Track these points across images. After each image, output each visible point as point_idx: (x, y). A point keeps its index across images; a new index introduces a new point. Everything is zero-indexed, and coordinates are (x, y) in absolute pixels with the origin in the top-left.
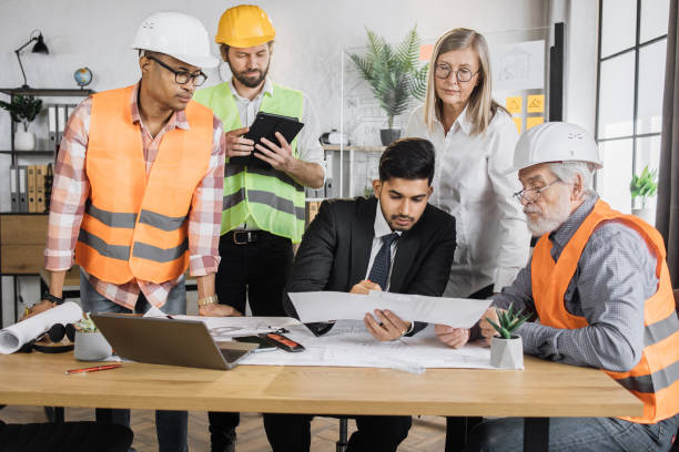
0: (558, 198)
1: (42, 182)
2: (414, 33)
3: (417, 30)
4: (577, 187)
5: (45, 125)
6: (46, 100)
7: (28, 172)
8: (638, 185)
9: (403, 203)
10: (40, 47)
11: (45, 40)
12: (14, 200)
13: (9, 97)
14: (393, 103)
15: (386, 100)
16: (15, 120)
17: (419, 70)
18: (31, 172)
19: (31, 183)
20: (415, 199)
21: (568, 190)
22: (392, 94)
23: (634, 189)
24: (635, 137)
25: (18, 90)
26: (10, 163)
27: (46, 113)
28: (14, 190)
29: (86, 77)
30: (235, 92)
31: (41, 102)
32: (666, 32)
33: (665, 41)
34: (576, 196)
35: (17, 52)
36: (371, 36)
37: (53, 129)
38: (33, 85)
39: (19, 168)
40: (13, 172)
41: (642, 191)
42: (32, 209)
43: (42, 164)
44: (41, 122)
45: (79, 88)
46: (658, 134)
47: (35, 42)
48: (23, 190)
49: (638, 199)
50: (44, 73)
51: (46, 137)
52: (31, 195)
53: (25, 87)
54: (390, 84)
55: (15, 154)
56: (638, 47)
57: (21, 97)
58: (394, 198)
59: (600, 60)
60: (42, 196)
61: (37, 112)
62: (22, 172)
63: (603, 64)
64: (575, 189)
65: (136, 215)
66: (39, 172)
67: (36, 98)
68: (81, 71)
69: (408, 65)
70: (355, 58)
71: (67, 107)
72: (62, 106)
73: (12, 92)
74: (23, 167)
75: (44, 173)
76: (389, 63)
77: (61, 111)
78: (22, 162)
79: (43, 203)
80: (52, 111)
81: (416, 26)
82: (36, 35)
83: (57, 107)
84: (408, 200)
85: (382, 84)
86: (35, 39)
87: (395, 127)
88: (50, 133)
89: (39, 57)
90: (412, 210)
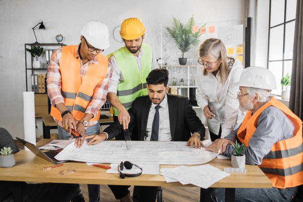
1: (43, 81)
2: (192, 18)
3: (194, 17)
5: (44, 58)
6: (45, 47)
7: (38, 77)
8: (284, 81)
10: (42, 27)
11: (44, 24)
12: (33, 88)
13: (30, 47)
14: (184, 47)
15: (181, 46)
16: (33, 56)
17: (194, 33)
18: (39, 77)
19: (40, 81)
20: (159, 92)
22: (183, 43)
23: (282, 82)
24: (283, 60)
25: (34, 44)
26: (31, 73)
27: (45, 53)
28: (33, 84)
29: (60, 38)
31: (43, 49)
32: (295, 18)
33: (294, 22)
35: (33, 29)
36: (175, 20)
37: (48, 59)
38: (39, 42)
39: (35, 75)
40: (33, 77)
41: (285, 84)
42: (40, 92)
43: (44, 73)
44: (43, 57)
45: (58, 43)
46: (291, 60)
47: (40, 25)
48: (36, 84)
49: (284, 86)
50: (44, 37)
51: (45, 62)
52: (40, 86)
53: (37, 43)
54: (182, 39)
55: (33, 69)
56: (285, 23)
57: (35, 47)
58: (151, 92)
59: (270, 28)
60: (44, 86)
61: (41, 53)
62: (36, 77)
63: (271, 29)
65: (76, 94)
66: (43, 77)
67: (41, 47)
68: (59, 36)
69: (190, 31)
70: (168, 29)
71: (53, 50)
72: (51, 50)
73: (31, 45)
74: (36, 75)
75: (44, 77)
76: (182, 31)
77: (51, 52)
78: (36, 73)
79: (44, 89)
80: (47, 52)
81: (193, 15)
82: (41, 22)
83: (49, 50)
85: (179, 39)
87: (184, 57)
88: (47, 61)
89: (42, 30)
90: (158, 96)
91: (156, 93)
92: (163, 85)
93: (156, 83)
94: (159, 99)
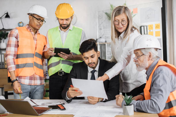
0: (144, 60)
4: (150, 56)
10: (7, 16)
20: (92, 57)
21: (147, 57)
25: (1, 30)
30: (60, 30)
34: (149, 59)
35: (1, 18)
38: (6, 28)
47: (6, 15)
48: (3, 61)
53: (3, 29)
57: (2, 32)
61: (7, 36)
62: (3, 55)
64: (149, 57)
67: (6, 32)
68: (20, 23)
70: (106, 13)
78: (3, 52)
82: (6, 12)
86: (6, 14)
89: (7, 19)
90: (92, 61)
91: (90, 58)
92: (93, 50)
93: (87, 51)
94: (94, 63)
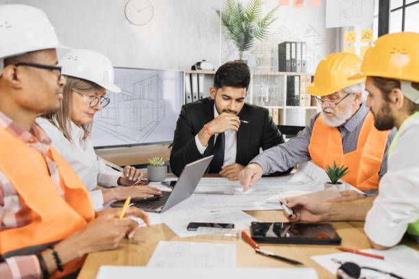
0: (346, 106)
9: (231, 102)
14: (243, 43)
20: (238, 100)
34: (356, 103)
54: (242, 30)
58: (226, 99)
64: (356, 98)
70: (218, 12)
84: (234, 101)
87: (244, 59)
